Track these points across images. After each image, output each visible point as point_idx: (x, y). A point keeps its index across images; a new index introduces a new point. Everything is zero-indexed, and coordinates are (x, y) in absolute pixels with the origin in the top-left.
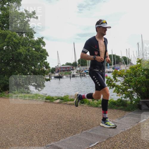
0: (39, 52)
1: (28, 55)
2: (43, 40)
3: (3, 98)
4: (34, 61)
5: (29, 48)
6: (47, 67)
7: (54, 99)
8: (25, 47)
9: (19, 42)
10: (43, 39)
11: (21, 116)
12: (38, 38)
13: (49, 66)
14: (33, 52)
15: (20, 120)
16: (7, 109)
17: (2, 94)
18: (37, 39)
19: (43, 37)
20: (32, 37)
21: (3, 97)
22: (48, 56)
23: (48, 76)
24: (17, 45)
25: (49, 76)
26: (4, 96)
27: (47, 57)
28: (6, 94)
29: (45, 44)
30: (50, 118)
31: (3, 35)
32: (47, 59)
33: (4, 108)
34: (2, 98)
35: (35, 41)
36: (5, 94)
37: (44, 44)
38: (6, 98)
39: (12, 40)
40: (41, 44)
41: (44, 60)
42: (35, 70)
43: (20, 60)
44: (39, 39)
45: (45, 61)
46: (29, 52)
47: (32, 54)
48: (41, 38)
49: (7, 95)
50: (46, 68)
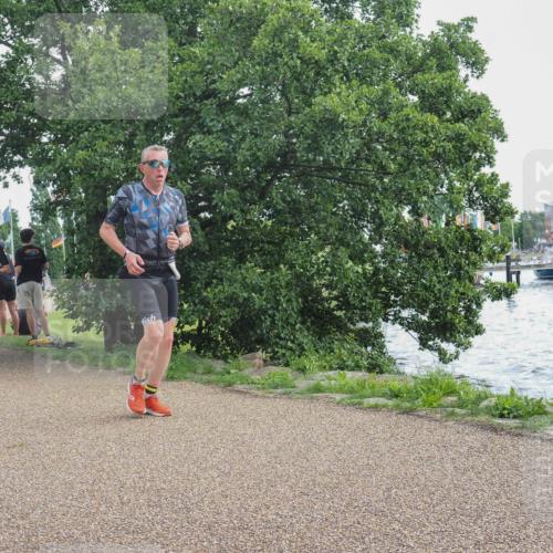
0: (449, 115)
1: (381, 134)
2: (473, 36)
3: (238, 392)
4: (414, 175)
5: (386, 93)
6: (497, 212)
7: (546, 413)
8: (365, 89)
9: (333, 58)
10: (470, 29)
11: (348, 505)
12: (439, 23)
13: (509, 200)
14: (408, 120)
15: (347, 528)
16: (263, 459)
17: (232, 371)
18: (437, 29)
19: (473, 19)
20: (404, 20)
21: (241, 387)
22: (503, 138)
23: (500, 269)
24: (317, 74)
25: (508, 268)
26: (244, 380)
27: (497, 144)
28: (251, 370)
29: (487, 60)
30: (530, 531)
31: (238, 20)
32: (496, 157)
33: (249, 452)
34: (234, 396)
35: (425, 43)
36: (246, 372)
37: (477, 61)
38: (256, 396)
39: (294, 44)
40: (457, 62)
41: (479, 165)
42: (419, 231)
43: (332, 169)
44: (448, 28)
45: (486, 170)
46: (384, 115)
47: (404, 127)
48: (456, 22)
49: (256, 377)
50: (490, 218)
